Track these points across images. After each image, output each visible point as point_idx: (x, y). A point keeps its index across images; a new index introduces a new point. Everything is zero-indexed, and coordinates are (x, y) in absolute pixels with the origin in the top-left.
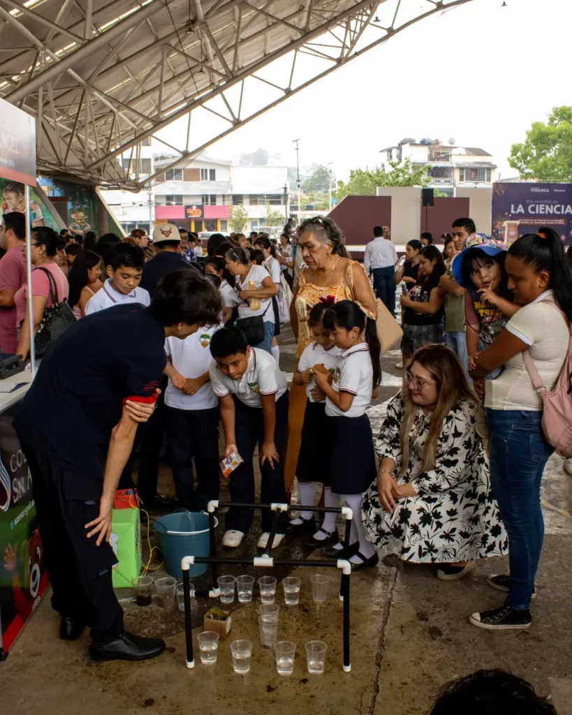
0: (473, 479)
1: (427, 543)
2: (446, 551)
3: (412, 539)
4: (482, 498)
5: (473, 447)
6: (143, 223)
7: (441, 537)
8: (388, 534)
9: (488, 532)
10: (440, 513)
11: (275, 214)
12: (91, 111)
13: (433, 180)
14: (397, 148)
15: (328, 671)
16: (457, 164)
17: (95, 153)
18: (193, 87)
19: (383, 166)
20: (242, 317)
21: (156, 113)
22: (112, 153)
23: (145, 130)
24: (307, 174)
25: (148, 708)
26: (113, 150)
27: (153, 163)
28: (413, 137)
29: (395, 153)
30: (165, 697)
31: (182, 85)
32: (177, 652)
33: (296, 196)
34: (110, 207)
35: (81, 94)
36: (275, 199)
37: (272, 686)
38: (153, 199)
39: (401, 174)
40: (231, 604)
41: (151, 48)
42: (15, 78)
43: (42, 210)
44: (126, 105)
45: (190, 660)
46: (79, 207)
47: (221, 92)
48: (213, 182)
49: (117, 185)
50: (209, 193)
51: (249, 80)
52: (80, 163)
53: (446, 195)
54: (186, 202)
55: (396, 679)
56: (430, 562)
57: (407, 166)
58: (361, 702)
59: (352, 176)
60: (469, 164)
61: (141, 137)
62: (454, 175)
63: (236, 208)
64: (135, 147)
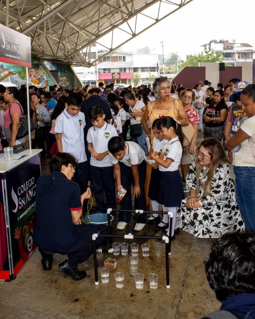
0: (228, 199)
1: (207, 229)
2: (216, 233)
3: (199, 227)
4: (233, 208)
5: (228, 185)
6: (93, 81)
7: (214, 226)
8: (188, 224)
9: (237, 224)
10: (212, 215)
11: (153, 76)
12: (68, 31)
13: (225, 59)
14: (209, 44)
15: (159, 288)
16: (237, 51)
17: (70, 50)
18: (113, 20)
19: (202, 53)
20: (132, 124)
21: (97, 32)
22: (77, 50)
23: (93, 39)
24: (167, 57)
25: (76, 303)
26: (78, 49)
27: (97, 54)
28: (215, 39)
29: (208, 47)
30: (84, 298)
31: (109, 19)
32: (91, 277)
33: (163, 68)
34: (77, 74)
35: (63, 24)
36: (153, 69)
37: (133, 294)
38: (97, 70)
39: (210, 56)
40: (118, 256)
41: (94, 3)
42: (34, 18)
43: (47, 76)
44: (83, 29)
45: (97, 281)
46: (64, 75)
47: (126, 21)
48: (124, 62)
49: (80, 64)
50: (123, 67)
51: (139, 15)
52: (63, 55)
53: (231, 66)
54: (112, 71)
55: (190, 292)
56: (209, 237)
57: (213, 52)
58: (173, 303)
59: (188, 58)
60: (242, 51)
61: (91, 42)
62: (235, 56)
63: (135, 74)
64: (88, 47)
